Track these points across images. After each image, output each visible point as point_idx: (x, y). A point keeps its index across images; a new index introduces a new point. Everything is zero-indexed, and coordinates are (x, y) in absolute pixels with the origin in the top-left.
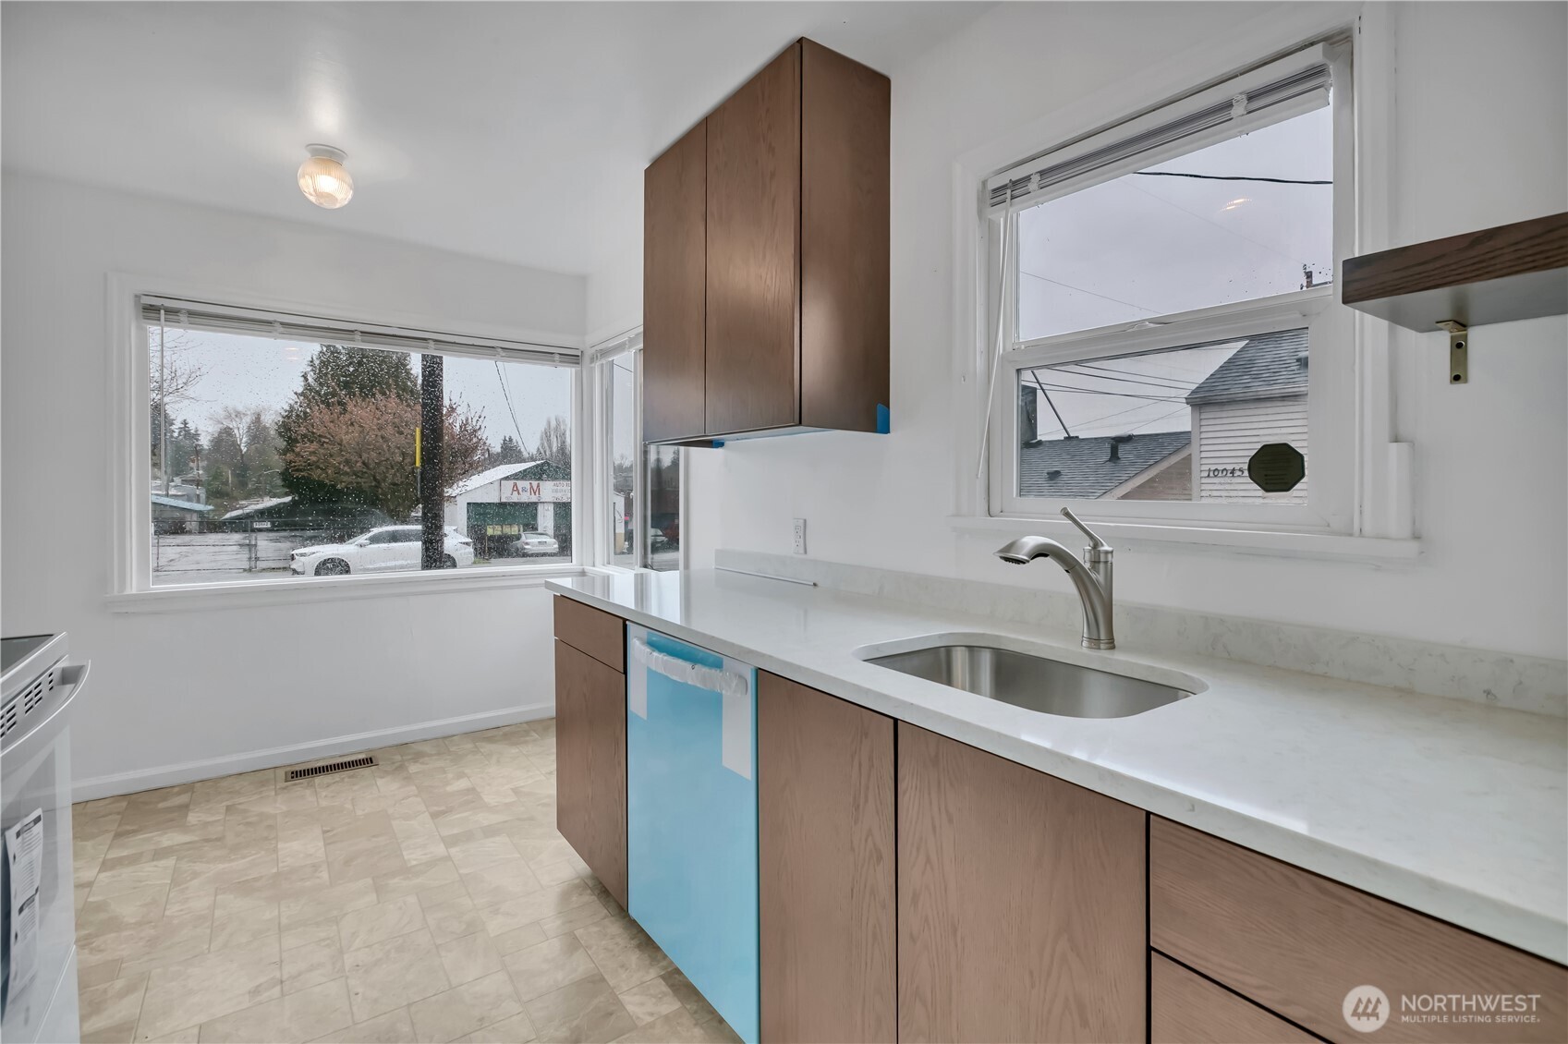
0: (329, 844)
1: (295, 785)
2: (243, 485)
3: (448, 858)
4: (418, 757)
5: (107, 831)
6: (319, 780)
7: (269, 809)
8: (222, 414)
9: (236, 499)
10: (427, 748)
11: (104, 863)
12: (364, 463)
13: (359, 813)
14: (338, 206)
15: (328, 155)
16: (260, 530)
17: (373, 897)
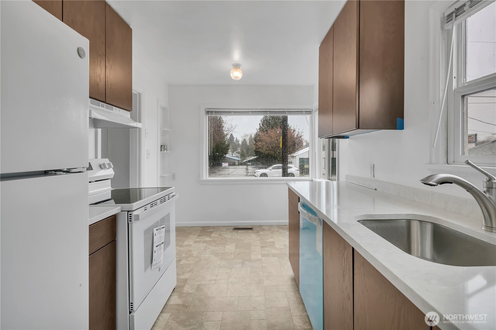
0: (236, 248)
1: (234, 231)
2: (248, 153)
3: (261, 260)
4: (263, 230)
5: (197, 234)
6: (240, 231)
7: (227, 236)
8: (244, 135)
9: (246, 157)
10: (266, 228)
11: (194, 241)
12: (272, 147)
13: (245, 242)
14: (239, 79)
15: (237, 66)
16: (249, 165)
17: (241, 265)
